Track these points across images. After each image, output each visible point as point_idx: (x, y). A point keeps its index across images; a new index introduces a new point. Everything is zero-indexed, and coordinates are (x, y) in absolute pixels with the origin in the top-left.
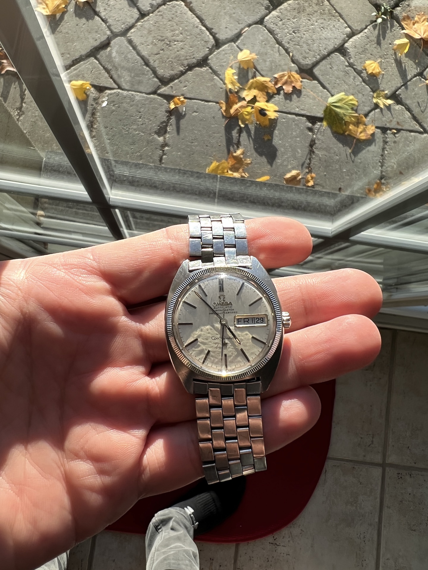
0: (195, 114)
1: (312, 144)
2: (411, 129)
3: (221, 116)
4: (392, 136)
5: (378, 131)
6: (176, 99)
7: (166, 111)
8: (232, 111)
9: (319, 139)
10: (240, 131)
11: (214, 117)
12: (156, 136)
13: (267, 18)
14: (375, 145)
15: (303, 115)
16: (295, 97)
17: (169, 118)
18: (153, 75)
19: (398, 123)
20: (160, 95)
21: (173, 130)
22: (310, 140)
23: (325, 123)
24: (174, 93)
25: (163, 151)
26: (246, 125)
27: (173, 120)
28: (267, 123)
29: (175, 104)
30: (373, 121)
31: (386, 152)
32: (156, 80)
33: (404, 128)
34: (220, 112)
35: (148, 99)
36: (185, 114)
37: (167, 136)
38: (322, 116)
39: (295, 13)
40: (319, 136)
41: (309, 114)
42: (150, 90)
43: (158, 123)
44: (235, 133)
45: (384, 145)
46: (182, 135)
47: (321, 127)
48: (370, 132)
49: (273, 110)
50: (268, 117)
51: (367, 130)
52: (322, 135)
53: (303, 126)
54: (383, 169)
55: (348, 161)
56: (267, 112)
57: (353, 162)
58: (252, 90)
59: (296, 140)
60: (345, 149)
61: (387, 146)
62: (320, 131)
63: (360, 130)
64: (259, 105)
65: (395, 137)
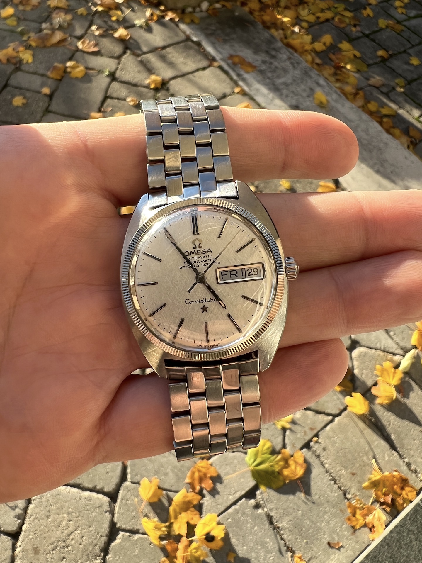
1: (270, 520)
2: (323, 424)
4: (317, 445)
5: (304, 452)
9: (271, 510)
14: (314, 467)
15: (240, 499)
16: (219, 486)
19: (312, 429)
22: (265, 518)
23: (262, 488)
28: (222, 545)
30: (293, 445)
31: (327, 465)
33: (319, 429)
38: (255, 483)
41: (243, 492)
45: (319, 460)
47: (263, 494)
48: (301, 461)
49: (215, 524)
50: (217, 538)
51: (297, 460)
52: (270, 502)
53: (249, 510)
54: (339, 484)
55: (310, 507)
56: (213, 533)
57: (314, 503)
58: (179, 517)
59: (255, 531)
60: (299, 498)
61: (321, 458)
62: (265, 499)
63: (293, 467)
64: (200, 532)
65: (320, 443)
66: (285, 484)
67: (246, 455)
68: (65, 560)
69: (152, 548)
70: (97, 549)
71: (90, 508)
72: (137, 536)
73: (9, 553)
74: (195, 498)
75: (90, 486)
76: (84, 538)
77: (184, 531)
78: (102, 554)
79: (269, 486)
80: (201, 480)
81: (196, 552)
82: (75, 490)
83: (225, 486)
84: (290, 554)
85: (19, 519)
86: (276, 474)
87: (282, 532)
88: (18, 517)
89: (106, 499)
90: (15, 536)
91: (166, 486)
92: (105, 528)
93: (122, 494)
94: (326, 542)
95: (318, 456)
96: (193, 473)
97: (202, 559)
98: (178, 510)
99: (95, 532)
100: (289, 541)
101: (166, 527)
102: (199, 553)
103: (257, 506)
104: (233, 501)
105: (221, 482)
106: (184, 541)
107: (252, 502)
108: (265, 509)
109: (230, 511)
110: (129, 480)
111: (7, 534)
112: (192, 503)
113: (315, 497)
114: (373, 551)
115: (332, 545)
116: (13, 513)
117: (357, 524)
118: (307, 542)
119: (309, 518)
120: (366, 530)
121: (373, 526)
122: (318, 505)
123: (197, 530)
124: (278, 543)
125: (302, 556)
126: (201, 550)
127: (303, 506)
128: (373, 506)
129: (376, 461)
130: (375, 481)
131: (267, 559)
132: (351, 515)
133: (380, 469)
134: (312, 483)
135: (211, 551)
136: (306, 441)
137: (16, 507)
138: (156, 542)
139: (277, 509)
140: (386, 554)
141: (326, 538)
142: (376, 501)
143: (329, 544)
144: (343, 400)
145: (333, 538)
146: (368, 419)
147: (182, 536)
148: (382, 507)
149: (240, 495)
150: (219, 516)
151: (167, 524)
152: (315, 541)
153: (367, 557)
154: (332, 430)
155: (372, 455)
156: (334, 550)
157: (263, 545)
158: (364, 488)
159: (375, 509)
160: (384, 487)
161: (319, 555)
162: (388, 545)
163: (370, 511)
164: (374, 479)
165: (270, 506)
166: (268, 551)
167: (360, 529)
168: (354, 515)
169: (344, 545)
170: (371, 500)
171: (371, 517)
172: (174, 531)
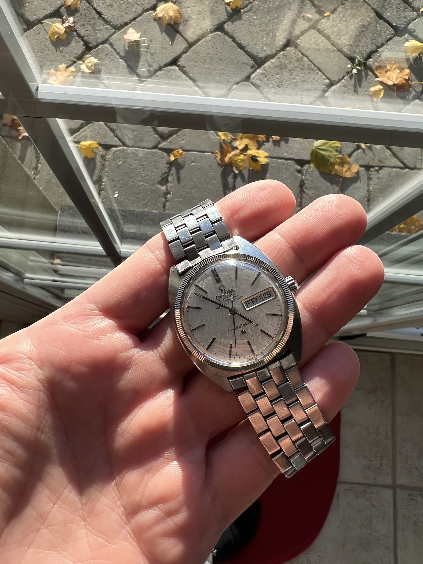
0: (193, 164)
1: (302, 185)
2: (392, 165)
3: (217, 164)
4: (376, 172)
5: (362, 170)
6: (175, 152)
7: (167, 163)
8: (227, 159)
9: (308, 180)
10: (235, 176)
11: (210, 166)
12: (159, 186)
13: (253, 76)
14: (360, 182)
15: (291, 159)
16: (283, 144)
17: (170, 169)
18: (154, 132)
19: (380, 161)
20: (160, 149)
21: (174, 179)
22: (299, 181)
23: (312, 165)
24: (173, 147)
25: (166, 198)
26: (240, 171)
27: (173, 171)
28: (259, 168)
29: (175, 156)
30: (356, 161)
31: (371, 188)
32: (156, 136)
33: (386, 165)
34: (216, 161)
35: (150, 153)
36: (184, 165)
37: (169, 185)
38: (309, 159)
39: (277, 70)
40: (308, 177)
41: (297, 158)
42: (152, 145)
43: (160, 174)
44: (230, 179)
45: (368, 181)
46: (182, 184)
47: (309, 168)
48: (354, 171)
51: (352, 169)
52: (310, 176)
53: (292, 169)
56: (258, 158)
61: (371, 181)
62: (308, 172)
63: (345, 169)
64: (250, 153)
65: (379, 173)
66: (330, 174)
77: (241, 147)
79: (317, 167)
81: (240, 162)
83: (287, 146)
86: (329, 163)
87: (304, 195)
97: (241, 169)
104: (285, 157)
106: (236, 152)
135: (250, 168)
136: (369, 164)
139: (312, 182)
147: (238, 149)
149: (293, 158)
154: (397, 172)
172: (235, 143)
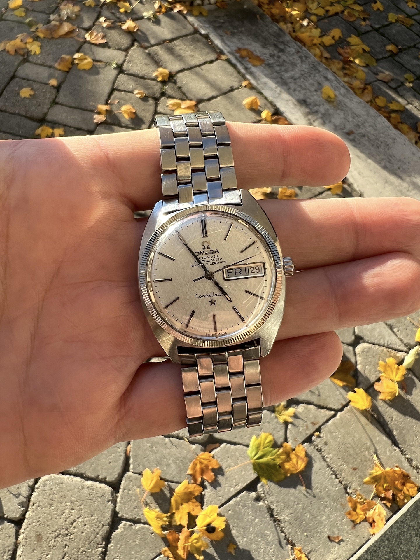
1: (271, 511)
2: (325, 419)
4: (319, 439)
5: (306, 446)
8: (181, 553)
9: (272, 503)
14: (315, 461)
15: (241, 491)
16: (220, 478)
19: (314, 424)
22: (266, 511)
23: (264, 481)
26: (205, 553)
28: (222, 536)
30: (295, 440)
31: (328, 460)
33: (321, 424)
38: (256, 475)
41: (245, 485)
45: (321, 455)
47: (264, 487)
48: (303, 455)
49: (216, 515)
50: (218, 529)
51: (299, 454)
52: (271, 494)
53: (250, 502)
54: (340, 479)
55: (311, 500)
56: (213, 524)
57: (314, 497)
58: (180, 507)
59: (256, 523)
60: (300, 491)
61: (323, 453)
62: (266, 492)
63: (294, 461)
64: (201, 523)
65: (322, 438)
66: (286, 477)
67: (248, 448)
68: (67, 547)
69: (153, 538)
70: (99, 538)
71: (93, 497)
72: (138, 526)
73: (12, 540)
74: (196, 489)
75: (93, 476)
76: (86, 526)
77: (185, 523)
78: (104, 543)
79: (270, 479)
80: (202, 472)
81: (197, 543)
82: (78, 479)
83: (227, 478)
84: (290, 546)
85: (22, 507)
86: (278, 467)
87: (282, 525)
88: (22, 504)
89: (109, 489)
90: (18, 523)
91: (168, 477)
92: (107, 517)
93: (124, 483)
94: (326, 535)
95: (320, 451)
96: (195, 465)
97: (202, 549)
98: (179, 500)
99: (97, 521)
100: (289, 533)
101: (166, 517)
102: (199, 544)
103: (258, 499)
104: (234, 493)
105: (223, 474)
106: (185, 531)
107: (253, 494)
108: (266, 502)
109: (231, 502)
110: (131, 470)
111: (10, 521)
112: (194, 495)
113: (316, 491)
114: (373, 545)
115: (332, 539)
116: (16, 501)
117: (357, 518)
118: (307, 535)
119: (310, 512)
120: (367, 524)
121: (374, 521)
122: (319, 499)
123: (197, 521)
124: (279, 536)
125: (303, 548)
126: (202, 541)
127: (304, 499)
128: (374, 501)
129: (377, 456)
130: (376, 476)
131: (267, 551)
132: (351, 509)
133: (382, 464)
134: (313, 477)
135: (211, 542)
136: (308, 435)
137: (20, 494)
138: (158, 531)
139: (278, 502)
140: (386, 549)
141: (327, 532)
142: (377, 496)
143: (329, 537)
144: (345, 396)
145: (333, 532)
146: (370, 414)
147: (183, 527)
148: (382, 502)
149: (242, 488)
150: (219, 507)
151: (169, 514)
152: (315, 534)
153: (366, 552)
154: (334, 424)
155: (374, 450)
156: (334, 544)
157: (264, 537)
158: (365, 483)
159: (376, 505)
160: (385, 483)
161: (319, 548)
162: (388, 540)
163: (370, 506)
164: (375, 474)
165: (271, 499)
166: (268, 544)
167: (360, 523)
168: (355, 509)
169: (344, 539)
170: (372, 495)
171: (371, 512)
172: (175, 521)
